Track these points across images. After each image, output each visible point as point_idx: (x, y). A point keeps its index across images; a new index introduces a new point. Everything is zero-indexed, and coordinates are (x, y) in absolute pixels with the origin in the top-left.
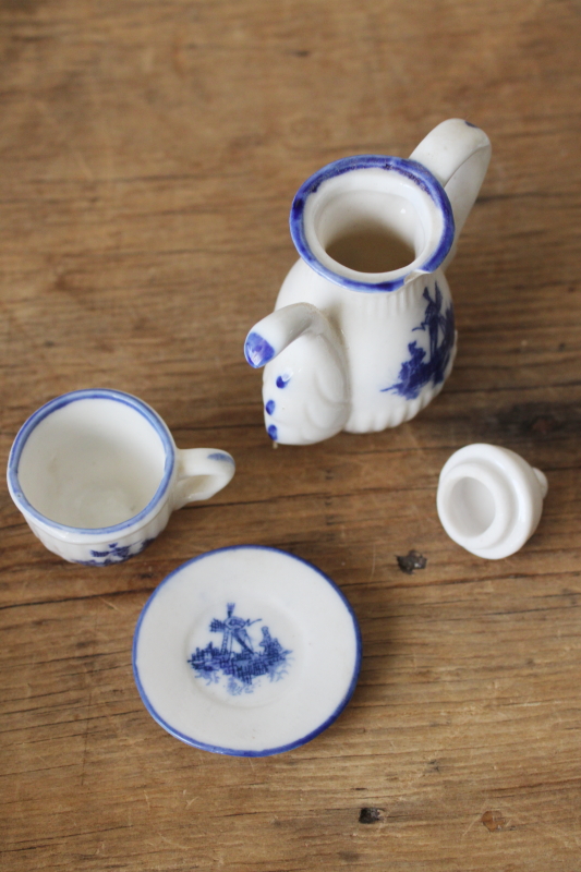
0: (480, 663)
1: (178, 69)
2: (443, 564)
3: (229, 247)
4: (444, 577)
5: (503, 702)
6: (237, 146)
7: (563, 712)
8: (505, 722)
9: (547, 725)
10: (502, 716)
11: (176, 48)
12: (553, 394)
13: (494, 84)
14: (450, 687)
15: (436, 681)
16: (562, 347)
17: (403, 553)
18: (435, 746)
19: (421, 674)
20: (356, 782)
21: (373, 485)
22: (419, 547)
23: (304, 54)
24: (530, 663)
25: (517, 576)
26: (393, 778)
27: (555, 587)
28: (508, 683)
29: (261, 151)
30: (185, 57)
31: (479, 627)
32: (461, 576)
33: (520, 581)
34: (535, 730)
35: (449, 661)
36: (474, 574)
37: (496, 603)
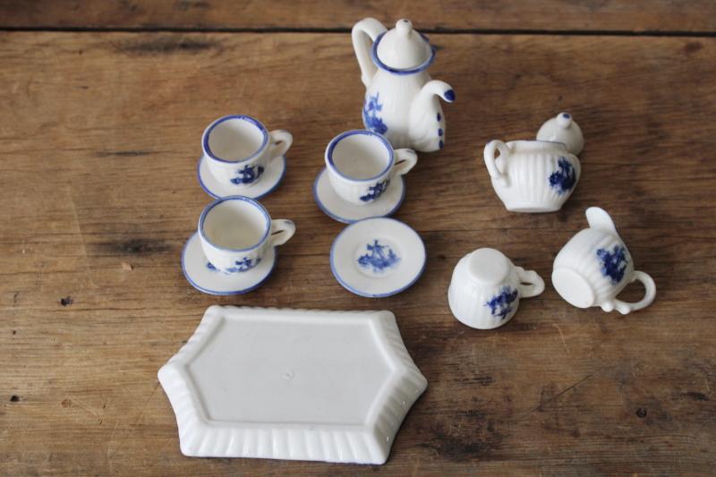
0: (83, 343)
1: (28, 92)
2: (81, 303)
3: (28, 169)
4: (79, 308)
5: (88, 358)
6: (45, 126)
7: (111, 364)
8: (86, 366)
9: (104, 368)
10: (85, 363)
11: (29, 83)
12: (153, 236)
13: (167, 103)
14: (67, 352)
15: (62, 349)
16: (162, 217)
17: (65, 298)
18: (52, 374)
19: (57, 346)
20: (15, 386)
21: (61, 269)
22: (72, 296)
23: (86, 88)
24: (105, 344)
25: (111, 309)
26: (30, 385)
27: (125, 314)
28: (92, 351)
29: (54, 129)
30: (32, 87)
31: (87, 328)
32: (88, 307)
33: (112, 311)
34: (97, 370)
35: (70, 341)
36: (93, 307)
37: (98, 319)
